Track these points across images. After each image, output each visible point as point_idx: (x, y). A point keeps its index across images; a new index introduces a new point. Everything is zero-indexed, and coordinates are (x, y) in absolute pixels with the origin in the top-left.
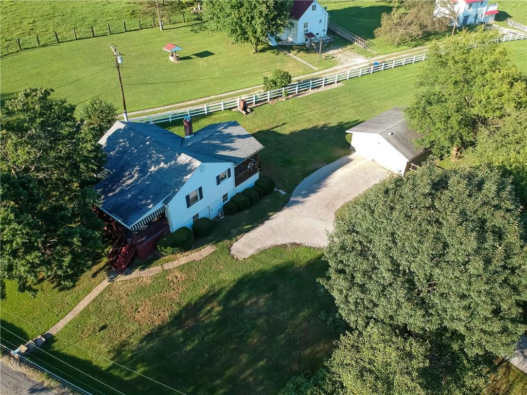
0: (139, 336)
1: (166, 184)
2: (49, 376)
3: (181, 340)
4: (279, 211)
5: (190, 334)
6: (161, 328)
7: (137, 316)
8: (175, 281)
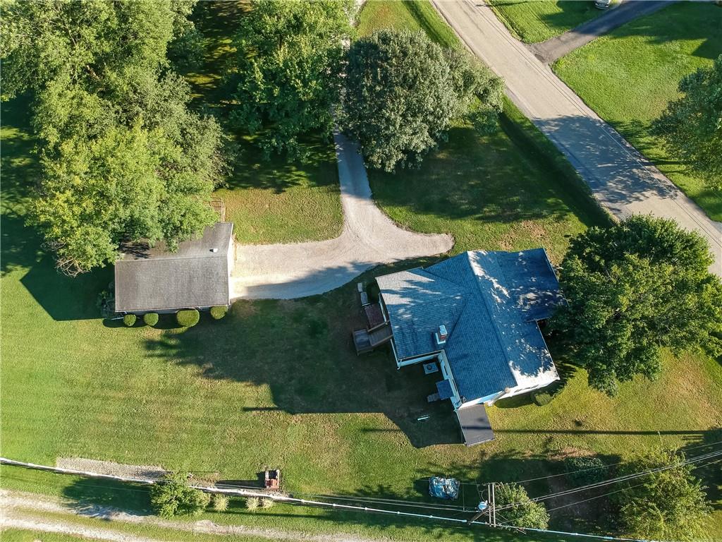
0: (546, 221)
1: (501, 266)
2: (608, 215)
3: (520, 205)
4: (384, 265)
5: (513, 206)
6: (530, 218)
7: (543, 233)
8: (507, 244)
